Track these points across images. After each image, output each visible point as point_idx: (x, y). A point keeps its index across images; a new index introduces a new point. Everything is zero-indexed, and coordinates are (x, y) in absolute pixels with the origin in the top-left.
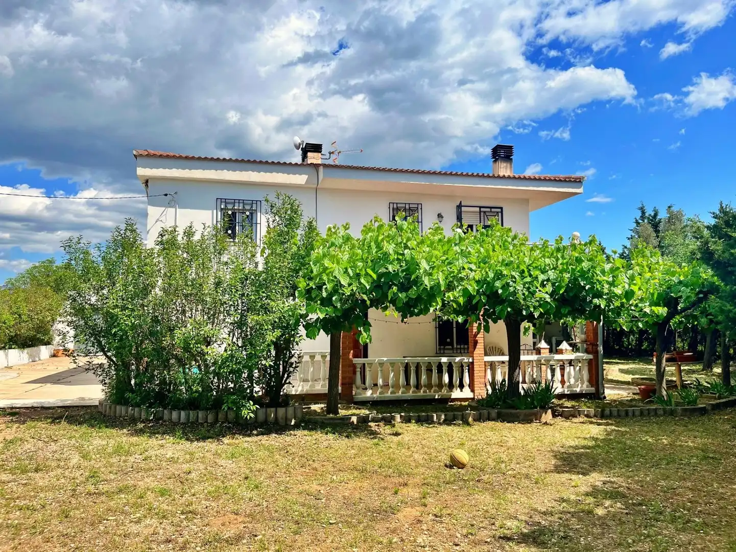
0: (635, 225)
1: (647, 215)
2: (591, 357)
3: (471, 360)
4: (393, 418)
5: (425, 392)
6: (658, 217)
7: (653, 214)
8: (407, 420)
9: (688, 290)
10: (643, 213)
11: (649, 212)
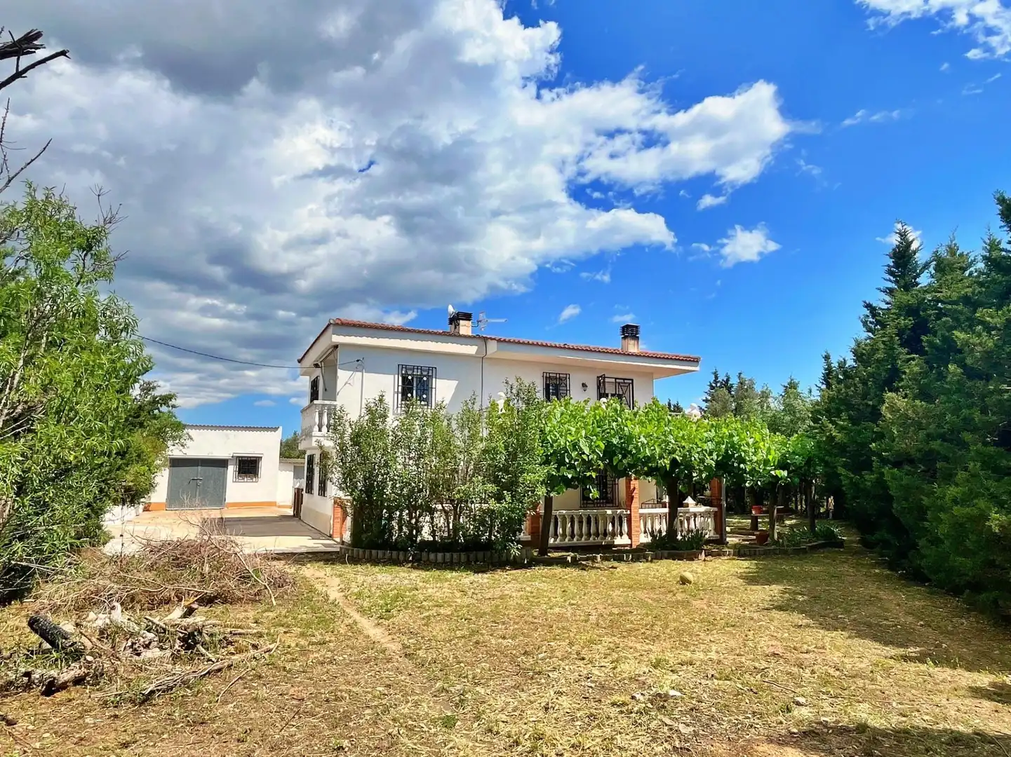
0: (709, 387)
1: (720, 379)
2: (716, 509)
3: (629, 512)
4: (596, 558)
5: (594, 539)
6: (730, 382)
7: (725, 380)
8: (603, 559)
9: (801, 458)
10: (716, 377)
11: (722, 378)
